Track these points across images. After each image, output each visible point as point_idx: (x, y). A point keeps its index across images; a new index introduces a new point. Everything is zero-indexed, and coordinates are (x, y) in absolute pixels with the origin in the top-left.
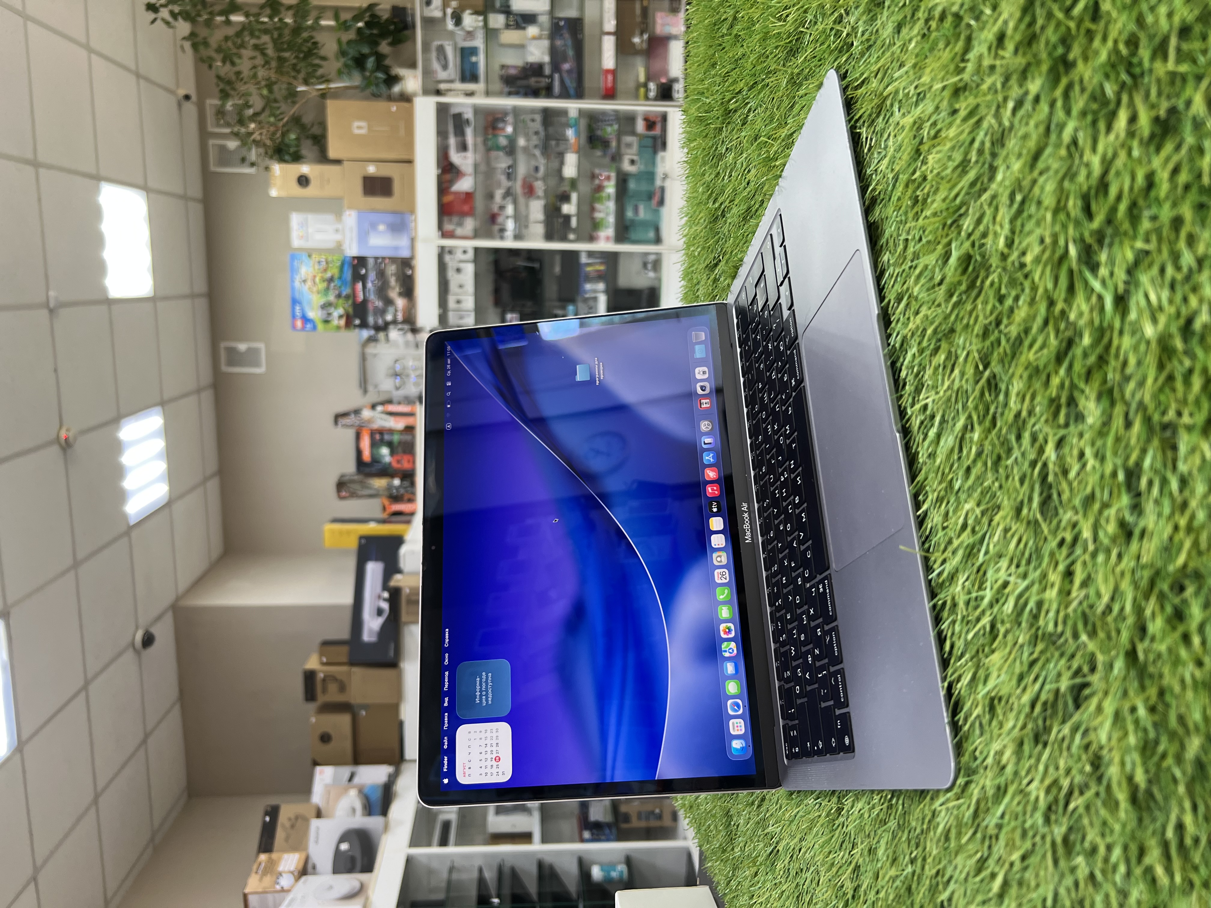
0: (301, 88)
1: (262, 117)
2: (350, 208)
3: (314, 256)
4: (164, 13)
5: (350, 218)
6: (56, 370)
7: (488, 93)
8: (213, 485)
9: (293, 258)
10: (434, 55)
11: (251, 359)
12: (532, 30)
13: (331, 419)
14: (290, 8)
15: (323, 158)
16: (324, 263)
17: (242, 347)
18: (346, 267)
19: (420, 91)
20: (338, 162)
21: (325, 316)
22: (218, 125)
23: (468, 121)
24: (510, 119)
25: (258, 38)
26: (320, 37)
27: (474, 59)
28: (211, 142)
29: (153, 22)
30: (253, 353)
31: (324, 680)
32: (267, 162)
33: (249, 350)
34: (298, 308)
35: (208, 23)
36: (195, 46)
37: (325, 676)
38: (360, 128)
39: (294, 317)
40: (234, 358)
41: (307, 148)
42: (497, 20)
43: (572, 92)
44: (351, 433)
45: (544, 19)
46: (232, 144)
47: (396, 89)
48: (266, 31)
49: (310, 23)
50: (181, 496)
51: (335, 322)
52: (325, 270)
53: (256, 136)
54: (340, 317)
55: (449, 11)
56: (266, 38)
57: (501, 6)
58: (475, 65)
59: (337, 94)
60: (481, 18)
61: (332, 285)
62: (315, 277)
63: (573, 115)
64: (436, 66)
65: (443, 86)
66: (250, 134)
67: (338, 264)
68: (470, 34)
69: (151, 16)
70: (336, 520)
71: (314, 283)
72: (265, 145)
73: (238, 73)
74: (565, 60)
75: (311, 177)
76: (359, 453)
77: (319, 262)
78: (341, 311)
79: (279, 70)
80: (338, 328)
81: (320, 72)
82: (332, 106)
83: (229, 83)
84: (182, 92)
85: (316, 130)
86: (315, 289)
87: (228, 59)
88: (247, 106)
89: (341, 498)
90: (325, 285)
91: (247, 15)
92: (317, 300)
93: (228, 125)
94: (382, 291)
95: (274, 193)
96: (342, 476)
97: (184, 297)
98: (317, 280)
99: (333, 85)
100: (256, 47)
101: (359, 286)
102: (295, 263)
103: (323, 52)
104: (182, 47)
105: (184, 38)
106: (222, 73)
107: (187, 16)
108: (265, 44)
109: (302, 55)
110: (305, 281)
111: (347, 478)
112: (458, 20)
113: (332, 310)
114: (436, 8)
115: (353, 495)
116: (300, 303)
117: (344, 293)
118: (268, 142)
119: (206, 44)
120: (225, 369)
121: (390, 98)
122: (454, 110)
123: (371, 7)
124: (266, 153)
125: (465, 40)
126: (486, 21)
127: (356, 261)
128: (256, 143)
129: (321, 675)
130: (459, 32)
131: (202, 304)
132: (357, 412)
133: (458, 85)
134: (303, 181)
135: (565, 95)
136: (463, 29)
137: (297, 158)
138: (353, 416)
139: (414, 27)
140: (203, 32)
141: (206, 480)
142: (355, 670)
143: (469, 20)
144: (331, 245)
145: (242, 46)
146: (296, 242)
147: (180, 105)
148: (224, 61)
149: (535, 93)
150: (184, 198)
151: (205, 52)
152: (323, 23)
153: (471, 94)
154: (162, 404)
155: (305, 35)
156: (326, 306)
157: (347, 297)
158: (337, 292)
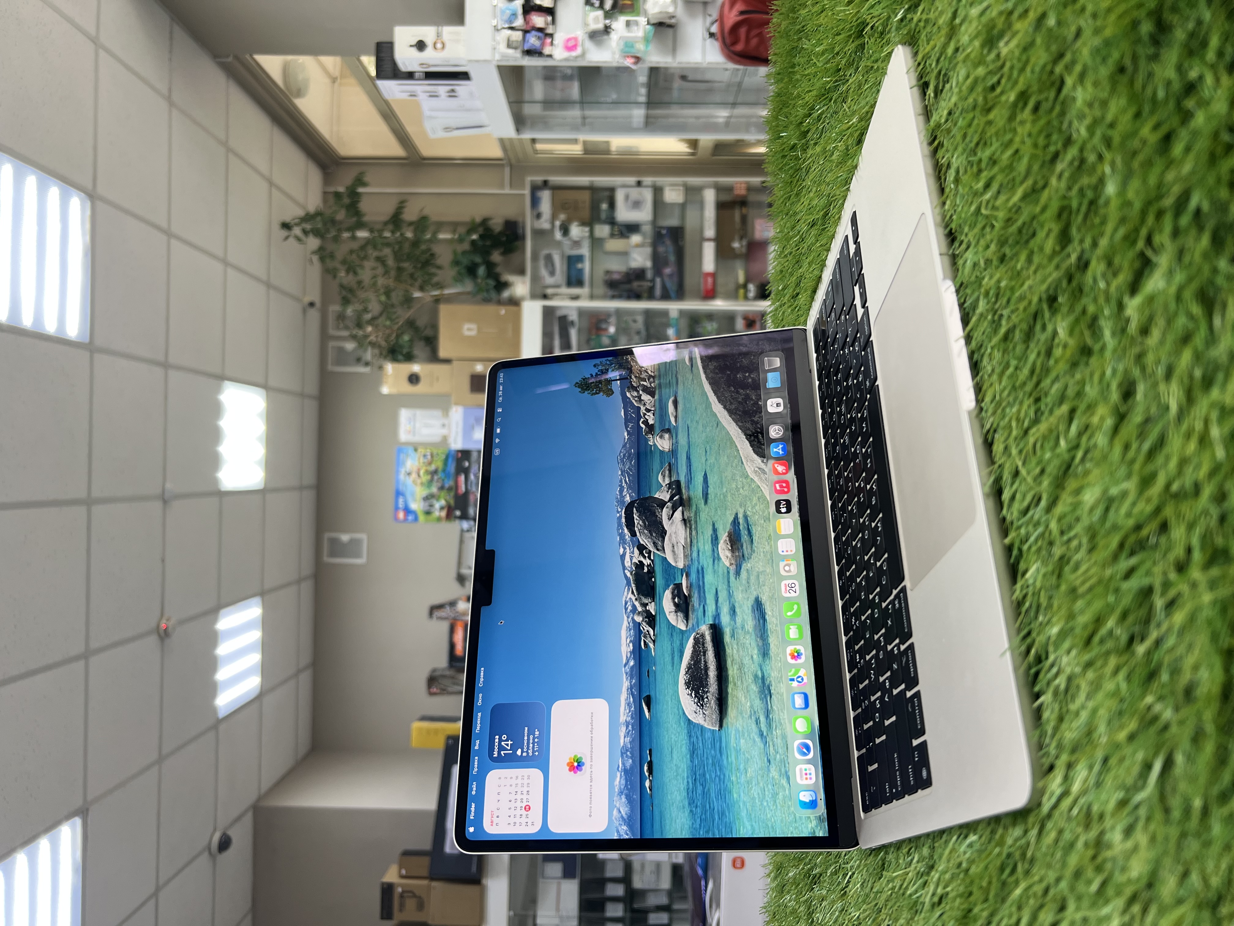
0: (417, 294)
1: (380, 321)
2: (457, 404)
3: (419, 450)
4: (297, 231)
5: (457, 414)
6: (163, 561)
7: (592, 297)
8: (306, 678)
9: (400, 451)
10: (542, 263)
11: (352, 549)
12: (636, 239)
13: (425, 611)
14: (411, 224)
15: (434, 357)
16: (429, 457)
17: (345, 538)
18: (450, 460)
19: (528, 296)
20: (447, 361)
21: (427, 508)
22: (338, 328)
23: (572, 323)
24: (613, 320)
25: (381, 250)
26: (437, 249)
27: (580, 266)
28: (332, 344)
29: (287, 238)
30: (355, 543)
31: (402, 896)
32: (381, 361)
33: (352, 541)
34: (401, 500)
35: (336, 239)
36: (322, 259)
37: (403, 892)
38: (469, 329)
39: (397, 509)
40: (337, 548)
41: (419, 349)
42: (602, 231)
43: (673, 294)
44: (444, 626)
45: (647, 229)
46: (350, 346)
47: (506, 294)
48: (388, 245)
49: (428, 236)
50: (272, 689)
51: (437, 514)
52: (430, 464)
53: (372, 338)
54: (442, 508)
55: (558, 223)
56: (387, 251)
57: (607, 218)
58: (581, 271)
59: (449, 300)
60: (587, 229)
61: (436, 477)
62: (419, 470)
63: (674, 315)
64: (544, 272)
65: (549, 291)
66: (366, 336)
67: (443, 457)
68: (577, 244)
69: (285, 233)
70: (424, 718)
71: (419, 476)
72: (380, 347)
73: (359, 283)
74: (666, 263)
75: (422, 375)
76: (452, 646)
77: (425, 456)
78: (443, 502)
79: (398, 279)
80: (439, 519)
81: (435, 280)
82: (444, 310)
83: (351, 291)
84: (307, 299)
85: (428, 332)
86: (419, 481)
87: (351, 269)
88: (366, 310)
89: (431, 694)
90: (429, 477)
91: (371, 231)
92: (420, 492)
93: (347, 328)
95: (385, 390)
96: (434, 670)
97: (293, 489)
98: (422, 472)
99: (447, 291)
100: (378, 259)
101: (462, 478)
102: (402, 456)
103: (439, 262)
104: (311, 261)
105: (314, 253)
106: (345, 281)
107: (316, 233)
108: (386, 256)
109: (419, 265)
110: (409, 474)
111: (437, 673)
112: (565, 231)
113: (434, 502)
114: (546, 221)
115: (444, 691)
116: (403, 494)
117: (447, 486)
118: (383, 344)
119: (332, 256)
120: (327, 559)
121: (500, 303)
122: (559, 313)
123: (485, 222)
124: (381, 354)
125: (572, 249)
126: (592, 232)
127: (460, 455)
128: (373, 344)
129: (400, 890)
130: (566, 242)
131: (309, 496)
132: (453, 604)
133: (565, 290)
134: (414, 379)
135: (666, 296)
136: (570, 239)
137: (409, 358)
138: (448, 608)
139: (523, 238)
140: (331, 247)
141: (299, 671)
142: (435, 884)
143: (576, 231)
144: (437, 439)
145: (365, 258)
146: (403, 436)
147: (304, 311)
148: (348, 271)
149: (637, 296)
150: (302, 395)
151: (330, 264)
152: (441, 236)
153: (576, 298)
154: (262, 594)
155: (423, 247)
156: (427, 498)
157: (450, 489)
158: (439, 485)
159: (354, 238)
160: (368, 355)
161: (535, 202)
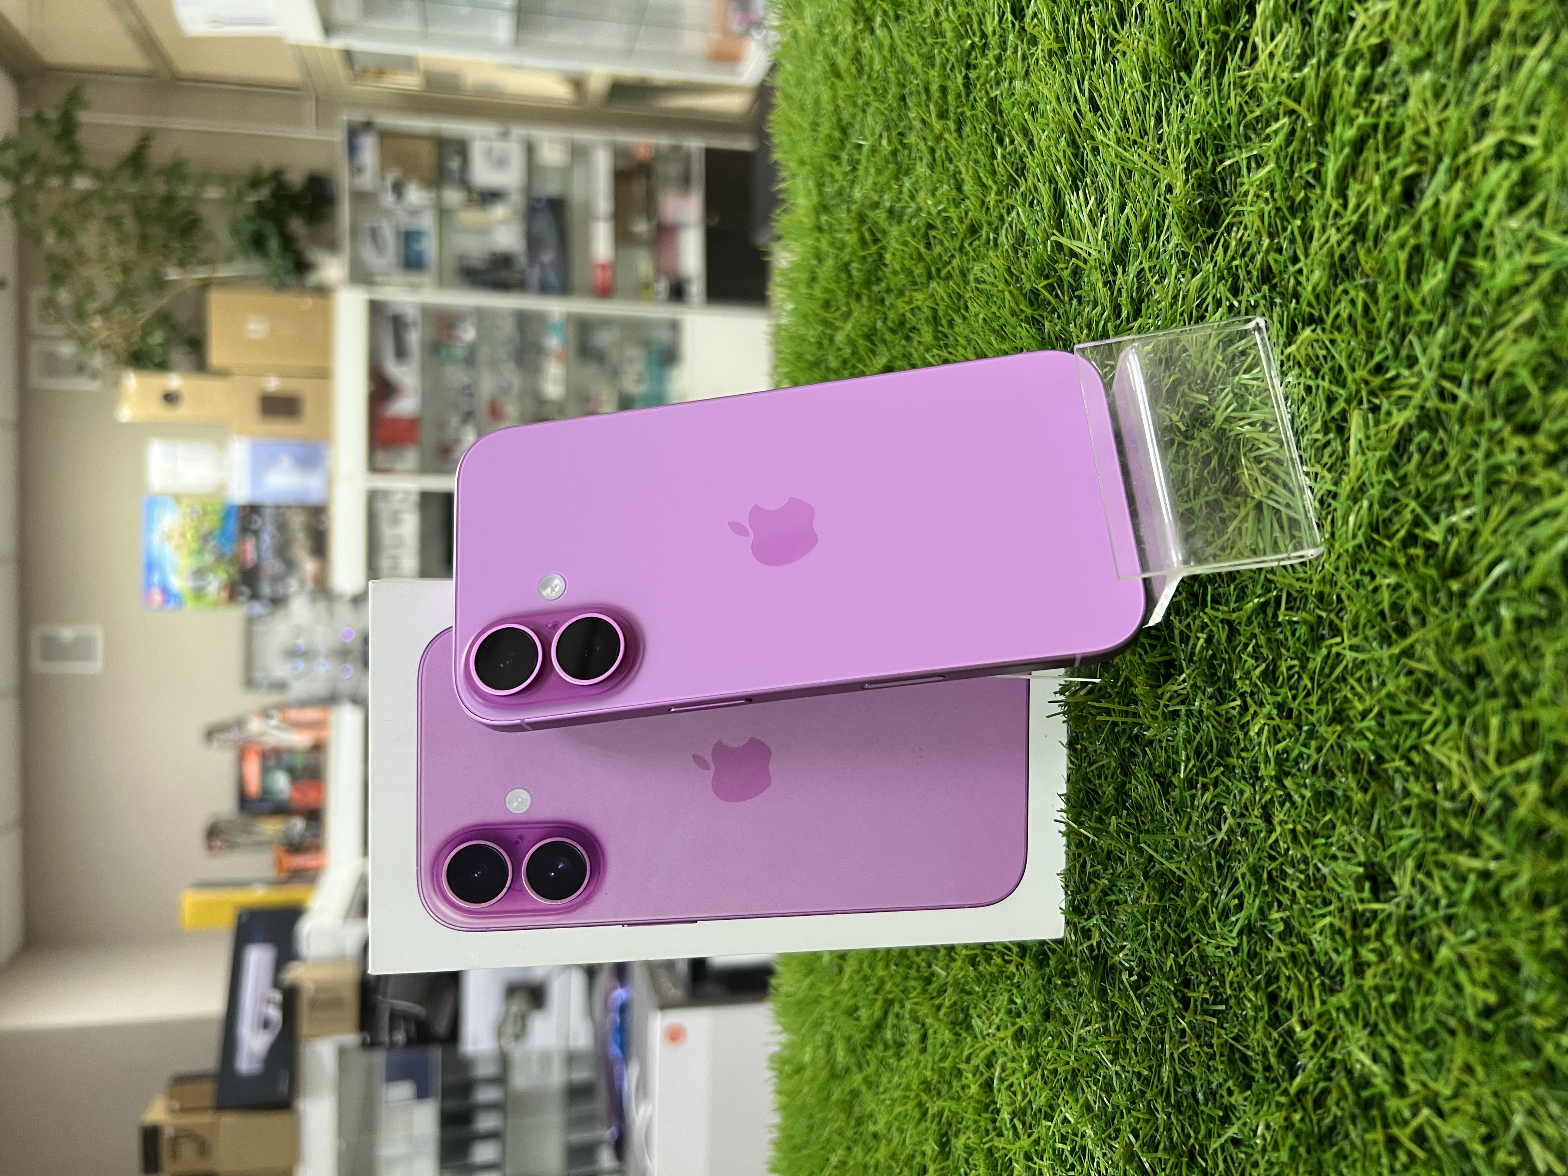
0: (173, 274)
1: (115, 311)
2: (238, 434)
3: (184, 503)
5: (240, 447)
7: (439, 288)
9: (151, 504)
10: (365, 238)
11: (79, 650)
12: (499, 211)
13: (200, 735)
14: (160, 172)
15: (201, 367)
16: (198, 514)
17: (67, 633)
18: (231, 518)
19: (344, 282)
20: (222, 373)
21: (198, 588)
22: (47, 322)
23: (411, 324)
24: (470, 321)
25: (113, 207)
26: (204, 210)
27: (421, 245)
28: (36, 347)
30: (84, 641)
31: (174, 1139)
32: (119, 371)
33: (78, 638)
34: (155, 577)
35: (39, 186)
36: (17, 215)
37: (177, 1133)
38: (256, 328)
39: (149, 588)
40: (55, 649)
41: (177, 355)
42: (453, 196)
43: (555, 286)
44: (230, 755)
45: (516, 199)
46: (66, 349)
47: (313, 279)
48: (124, 200)
49: (187, 192)
51: (213, 594)
52: (201, 522)
53: (103, 337)
54: (220, 586)
55: (389, 183)
56: (123, 209)
57: (459, 180)
58: (423, 251)
59: (225, 283)
60: (431, 194)
61: (210, 542)
62: (183, 531)
63: (556, 318)
64: (368, 250)
65: (378, 279)
66: (92, 334)
67: (221, 513)
68: (414, 212)
70: (202, 885)
71: (184, 540)
72: (115, 349)
73: (80, 254)
74: (545, 246)
75: (183, 392)
76: (242, 782)
77: (192, 512)
78: (222, 578)
79: (142, 250)
80: (216, 602)
81: (202, 255)
82: (216, 300)
83: (66, 265)
85: (191, 331)
86: (184, 548)
87: (64, 232)
88: (91, 295)
89: (213, 851)
90: (199, 542)
91: (97, 178)
92: (187, 564)
93: (60, 321)
94: (283, 551)
95: (126, 413)
96: (215, 820)
98: (189, 536)
99: (219, 273)
100: (109, 219)
101: (250, 543)
102: (155, 512)
103: (208, 229)
106: (55, 250)
107: (8, 174)
108: (121, 216)
109: (176, 233)
111: (221, 823)
112: (399, 194)
113: (209, 577)
114: (370, 179)
115: (232, 846)
116: (158, 567)
117: (227, 554)
118: (121, 346)
119: (33, 210)
120: (38, 665)
121: (303, 289)
122: (393, 310)
123: (277, 175)
124: (118, 360)
125: (408, 220)
126: (438, 198)
127: (245, 511)
128: (105, 347)
129: (170, 1131)
130: (400, 210)
131: (7, 572)
132: (240, 723)
133: (399, 277)
134: (170, 398)
135: (545, 291)
136: (406, 206)
137: (163, 366)
138: (233, 729)
139: (336, 201)
140: (30, 196)
142: (224, 1116)
143: (414, 194)
144: (209, 487)
146: (156, 483)
148: (59, 235)
149: (506, 289)
151: (29, 221)
152: (208, 194)
153: (414, 287)
155: (181, 207)
156: (199, 573)
157: (232, 559)
158: (216, 553)
160: (98, 361)
161: (353, 149)
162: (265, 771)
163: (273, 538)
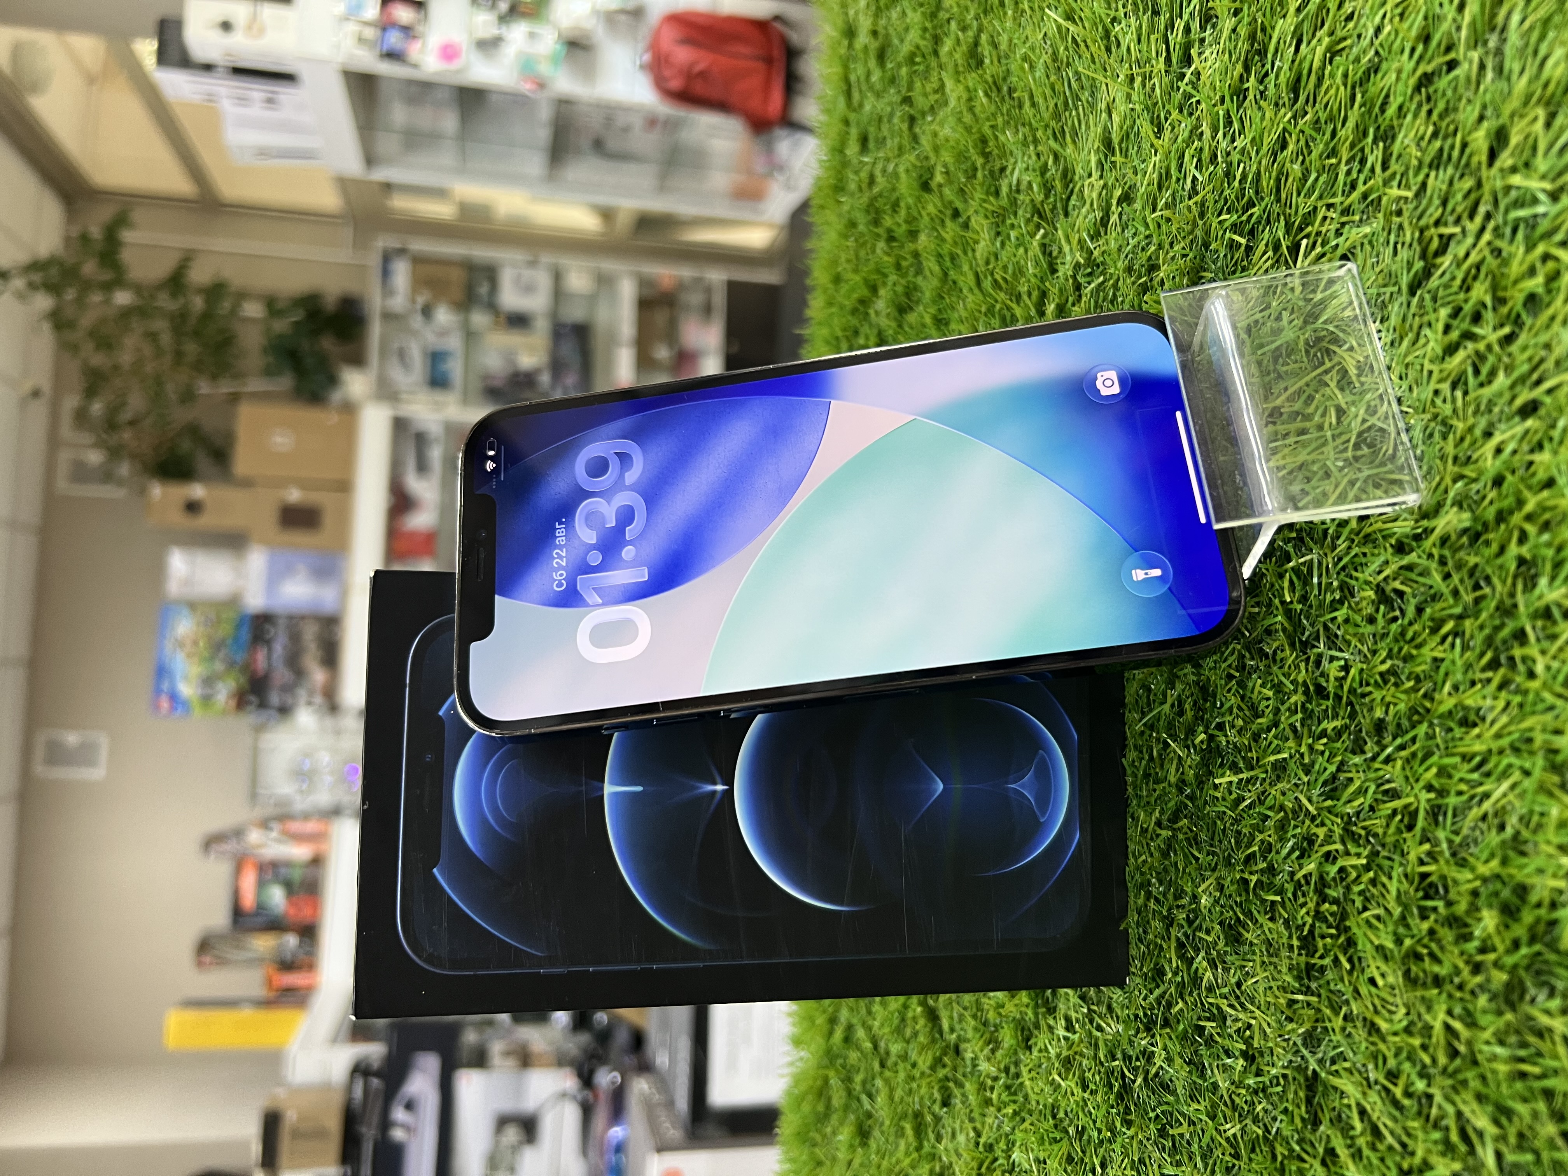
0: (204, 387)
1: (144, 424)
2: (259, 543)
3: (198, 609)
4: (18, 283)
5: (259, 559)
7: (464, 408)
9: (167, 609)
10: (393, 357)
11: (83, 755)
13: (198, 844)
14: (199, 290)
15: (225, 477)
16: (214, 621)
17: (72, 739)
18: (244, 627)
19: (370, 398)
20: (247, 483)
21: (206, 694)
22: (75, 431)
23: (434, 440)
25: (151, 323)
26: (239, 330)
27: (447, 365)
28: (65, 454)
30: (88, 747)
32: (145, 481)
33: (82, 743)
34: (165, 683)
35: (80, 301)
36: (57, 329)
38: (283, 441)
39: (158, 694)
40: (57, 754)
41: (204, 465)
42: (479, 319)
44: (226, 866)
45: (542, 325)
46: (95, 458)
47: (336, 396)
48: (163, 316)
49: (226, 309)
51: (221, 702)
52: (214, 630)
53: (132, 447)
54: (229, 694)
55: (419, 306)
56: (162, 325)
57: (487, 304)
59: (253, 399)
60: (459, 316)
61: (223, 649)
62: (196, 638)
64: (395, 369)
65: (404, 396)
66: (123, 444)
67: (234, 622)
68: (443, 333)
70: (188, 1004)
71: (196, 646)
72: (143, 460)
75: (206, 502)
76: (237, 895)
77: (207, 619)
78: (231, 685)
79: (175, 366)
80: (224, 711)
81: (234, 367)
82: (245, 412)
83: (102, 377)
84: (28, 386)
85: (218, 444)
86: (195, 655)
87: (104, 345)
88: (123, 406)
89: (202, 967)
90: (211, 649)
91: (138, 294)
92: (196, 671)
93: (91, 431)
94: (293, 661)
96: (207, 932)
98: (201, 644)
99: (250, 387)
100: (147, 335)
101: (262, 652)
102: (170, 617)
103: (242, 347)
104: (38, 329)
105: (43, 317)
106: (93, 362)
107: (49, 288)
108: (159, 331)
109: (211, 349)
111: (213, 935)
112: (428, 315)
113: (218, 685)
114: (401, 301)
115: (222, 962)
116: (168, 673)
117: (238, 662)
118: (150, 456)
119: (73, 324)
120: (39, 769)
121: (327, 407)
122: (416, 427)
123: (313, 297)
124: (145, 470)
125: (436, 340)
126: (465, 320)
127: (259, 620)
128: (133, 456)
130: (428, 331)
131: (17, 675)
132: (238, 833)
133: (426, 397)
134: (193, 507)
136: (434, 327)
137: (187, 476)
138: (232, 839)
139: (367, 323)
140: (69, 312)
143: (443, 316)
144: (225, 595)
145: (127, 331)
146: (174, 589)
147: (23, 403)
148: (98, 348)
151: (71, 335)
155: (218, 324)
156: (208, 681)
157: (243, 667)
158: (227, 661)
159: (107, 301)
160: (124, 469)
161: (386, 273)
162: (261, 884)
163: (285, 647)
